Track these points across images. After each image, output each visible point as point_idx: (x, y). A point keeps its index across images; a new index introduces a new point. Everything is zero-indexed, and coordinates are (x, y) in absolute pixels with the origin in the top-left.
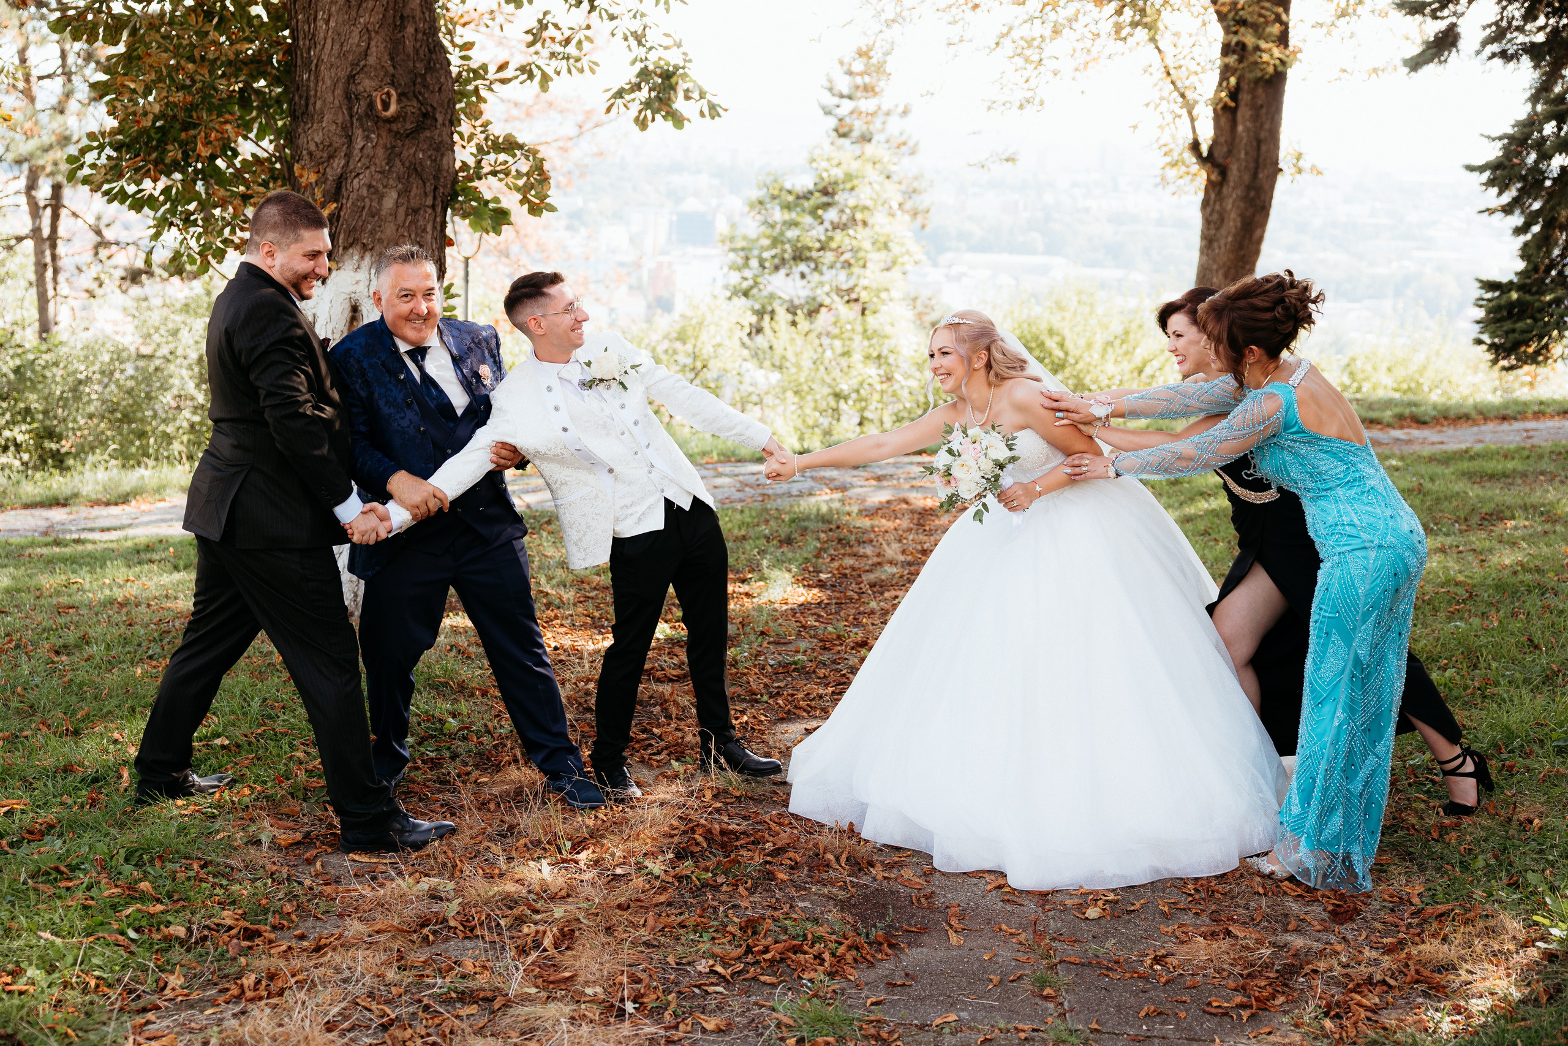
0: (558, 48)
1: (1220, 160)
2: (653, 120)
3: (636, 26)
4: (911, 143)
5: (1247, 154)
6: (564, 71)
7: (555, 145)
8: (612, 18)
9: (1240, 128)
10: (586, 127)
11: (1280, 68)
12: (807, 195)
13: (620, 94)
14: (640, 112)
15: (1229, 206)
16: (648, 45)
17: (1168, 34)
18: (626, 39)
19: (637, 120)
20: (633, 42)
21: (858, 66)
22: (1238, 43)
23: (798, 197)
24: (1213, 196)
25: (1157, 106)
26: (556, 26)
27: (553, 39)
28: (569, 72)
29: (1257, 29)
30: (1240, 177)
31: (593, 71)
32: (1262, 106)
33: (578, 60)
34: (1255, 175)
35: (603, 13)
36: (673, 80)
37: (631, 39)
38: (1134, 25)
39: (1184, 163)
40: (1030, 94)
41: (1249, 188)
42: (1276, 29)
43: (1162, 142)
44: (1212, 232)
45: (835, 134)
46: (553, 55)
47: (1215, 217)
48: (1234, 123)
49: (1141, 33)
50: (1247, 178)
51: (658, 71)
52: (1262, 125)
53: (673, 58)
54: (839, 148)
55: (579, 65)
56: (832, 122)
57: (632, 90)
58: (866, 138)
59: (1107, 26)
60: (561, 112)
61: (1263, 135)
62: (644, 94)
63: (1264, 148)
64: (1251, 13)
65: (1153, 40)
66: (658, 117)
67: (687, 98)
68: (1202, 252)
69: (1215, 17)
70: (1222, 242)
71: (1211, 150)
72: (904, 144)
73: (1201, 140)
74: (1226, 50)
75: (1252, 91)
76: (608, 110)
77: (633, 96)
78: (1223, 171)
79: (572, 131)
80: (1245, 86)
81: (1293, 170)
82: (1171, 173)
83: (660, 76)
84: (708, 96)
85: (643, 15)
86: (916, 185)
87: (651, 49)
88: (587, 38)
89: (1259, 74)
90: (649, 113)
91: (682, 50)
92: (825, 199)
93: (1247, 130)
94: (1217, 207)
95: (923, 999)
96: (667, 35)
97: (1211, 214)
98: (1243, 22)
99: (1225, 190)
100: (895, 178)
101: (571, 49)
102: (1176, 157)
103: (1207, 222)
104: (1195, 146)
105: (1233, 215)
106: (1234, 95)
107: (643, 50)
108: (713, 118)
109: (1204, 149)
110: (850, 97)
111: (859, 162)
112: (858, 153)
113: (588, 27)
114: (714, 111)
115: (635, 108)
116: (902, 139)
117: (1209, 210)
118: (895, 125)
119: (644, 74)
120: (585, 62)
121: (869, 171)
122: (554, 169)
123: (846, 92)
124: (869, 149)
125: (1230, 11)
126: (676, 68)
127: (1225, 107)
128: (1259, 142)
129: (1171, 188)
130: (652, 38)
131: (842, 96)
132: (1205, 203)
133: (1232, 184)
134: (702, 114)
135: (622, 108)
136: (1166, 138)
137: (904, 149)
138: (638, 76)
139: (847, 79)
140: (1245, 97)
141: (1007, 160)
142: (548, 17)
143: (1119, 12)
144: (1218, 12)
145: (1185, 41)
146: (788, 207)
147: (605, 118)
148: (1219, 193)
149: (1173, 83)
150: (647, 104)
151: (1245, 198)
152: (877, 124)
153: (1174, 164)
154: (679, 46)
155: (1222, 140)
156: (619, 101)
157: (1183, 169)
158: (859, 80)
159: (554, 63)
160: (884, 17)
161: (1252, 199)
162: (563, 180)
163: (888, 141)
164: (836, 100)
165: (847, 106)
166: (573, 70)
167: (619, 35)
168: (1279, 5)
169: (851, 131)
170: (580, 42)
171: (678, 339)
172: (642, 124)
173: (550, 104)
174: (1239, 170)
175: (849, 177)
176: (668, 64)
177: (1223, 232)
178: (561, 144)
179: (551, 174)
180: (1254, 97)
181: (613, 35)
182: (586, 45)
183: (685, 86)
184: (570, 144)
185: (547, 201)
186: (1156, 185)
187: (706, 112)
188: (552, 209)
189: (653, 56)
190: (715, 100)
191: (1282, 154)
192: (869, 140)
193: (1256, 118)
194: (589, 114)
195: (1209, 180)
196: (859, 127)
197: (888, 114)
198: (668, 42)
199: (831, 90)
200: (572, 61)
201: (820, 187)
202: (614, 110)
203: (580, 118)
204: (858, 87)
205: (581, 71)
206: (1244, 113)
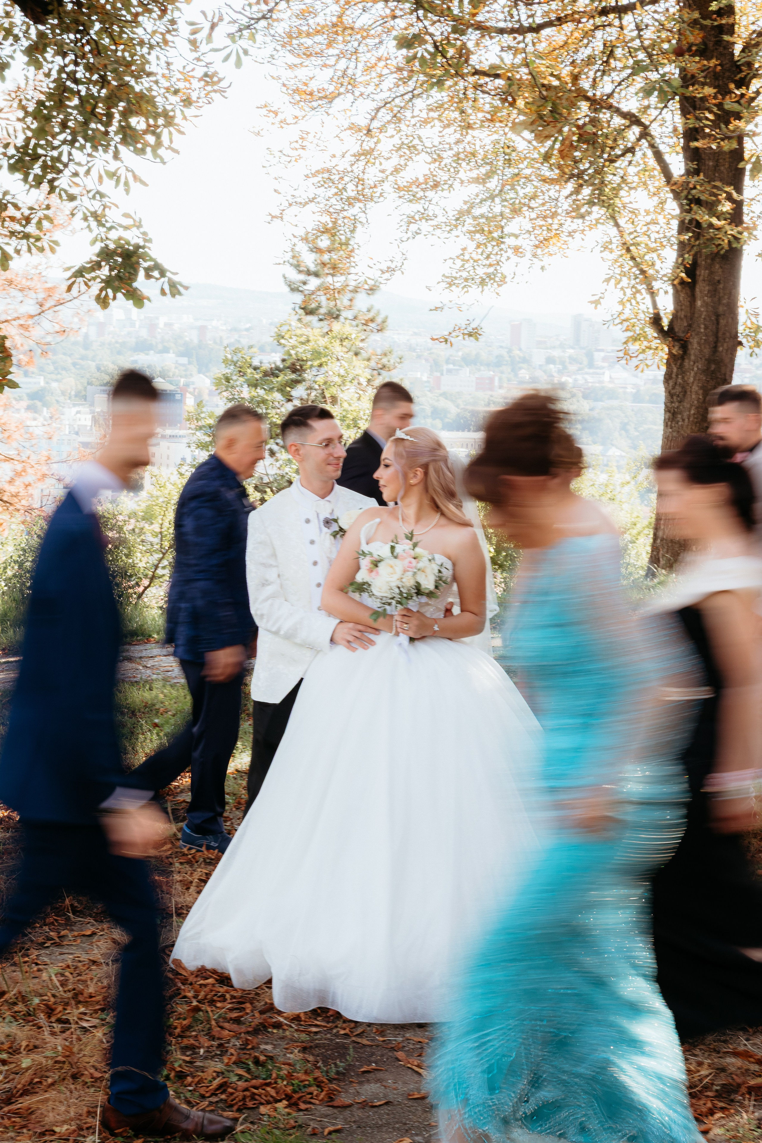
0: (18, 227)
1: (681, 335)
2: (115, 298)
3: (96, 206)
4: (379, 320)
5: (706, 328)
6: (25, 248)
7: (15, 323)
8: (72, 198)
9: (699, 303)
10: (47, 305)
11: (734, 245)
12: (273, 373)
13: (80, 273)
14: (101, 290)
15: (692, 379)
16: (108, 225)
17: (625, 213)
18: (85, 219)
19: (98, 298)
20: (94, 224)
21: (324, 242)
22: (691, 221)
23: (266, 374)
24: (675, 370)
25: (619, 282)
26: (16, 207)
27: (12, 219)
28: (29, 250)
29: (711, 207)
30: (701, 351)
31: (53, 250)
32: (719, 282)
33: (38, 239)
34: (715, 349)
35: (62, 193)
36: (134, 259)
37: (90, 219)
38: (591, 203)
39: (645, 337)
40: (491, 270)
41: (709, 361)
42: (726, 207)
43: (623, 317)
44: (676, 405)
45: (301, 312)
46: (12, 234)
47: (678, 389)
48: (693, 298)
49: (597, 212)
50: (707, 351)
51: (119, 250)
52: (720, 299)
53: (133, 237)
54: (307, 325)
55: (39, 244)
56: (298, 298)
57: (92, 269)
58: (334, 316)
59: (565, 205)
60: (21, 290)
61: (721, 309)
62: (105, 271)
63: (722, 322)
64: (702, 192)
65: (613, 218)
66: (119, 295)
67: (148, 276)
68: (666, 425)
69: (671, 195)
70: (686, 414)
71: (671, 324)
72: (372, 320)
73: (662, 314)
74: (683, 228)
75: (709, 267)
76: (69, 289)
77: (93, 274)
78: (684, 346)
79: (34, 310)
80: (702, 262)
81: (752, 344)
82: (634, 347)
83: (120, 255)
84: (168, 274)
85: (102, 195)
86: (385, 361)
87: (110, 229)
88: (47, 217)
89: (715, 249)
90: (110, 291)
91: (142, 230)
92: (293, 376)
93: (706, 304)
94: (680, 381)
95: (379, 1127)
96: (127, 215)
97: (674, 388)
98: (698, 202)
99: (686, 363)
100: (364, 354)
101: (31, 229)
102: (638, 331)
103: (670, 395)
104: (656, 320)
105: (695, 388)
106: (691, 271)
107: (103, 230)
108: (173, 295)
109: (665, 323)
110: (316, 275)
111: (326, 339)
112: (326, 330)
113: (48, 207)
114: (175, 289)
115: (96, 287)
116: (370, 315)
117: (671, 383)
118: (362, 302)
119: (106, 254)
120: (44, 243)
121: (338, 349)
122: (15, 347)
123: (312, 268)
124: (336, 326)
125: (682, 191)
126: (138, 247)
127: (682, 282)
128: (718, 316)
129: (635, 362)
130: (113, 216)
131: (309, 273)
132: (668, 377)
133: (693, 357)
134: (163, 293)
135: (83, 288)
136: (627, 313)
137: (372, 325)
138: (98, 255)
139: (313, 256)
140: (702, 273)
141: (470, 335)
142: (8, 197)
143: (577, 191)
144: (673, 191)
145: (642, 219)
146: (254, 385)
147: (67, 296)
148: (681, 367)
149: (633, 258)
150: (108, 282)
151: (706, 371)
152: (344, 301)
153: (635, 339)
154: (139, 226)
155: (682, 314)
156: (80, 280)
157: (645, 343)
158: (326, 257)
159: (14, 242)
160: (345, 195)
161: (713, 372)
162: (24, 358)
163: (355, 318)
164: (302, 277)
165: (313, 283)
166: (34, 250)
167: (79, 215)
168: (729, 184)
169: (319, 307)
170: (39, 223)
171: (143, 519)
172: (103, 302)
173: (10, 282)
174: (699, 343)
175: (317, 354)
176: (128, 243)
177: (686, 405)
178: (21, 322)
179: (13, 352)
180: (711, 273)
181: (73, 215)
182: (46, 224)
183: (146, 265)
184: (30, 322)
185: (9, 377)
186: (620, 359)
187: (167, 291)
188: (14, 385)
189: (114, 235)
190: (176, 278)
191: (741, 329)
192: (337, 317)
193: (714, 292)
194: (50, 291)
195: (670, 353)
196: (325, 303)
197: (355, 291)
198: (129, 222)
199: (296, 266)
200: (32, 240)
201: (288, 364)
202: (75, 288)
203: (41, 296)
204: (324, 264)
205: (42, 250)
206: (702, 288)
